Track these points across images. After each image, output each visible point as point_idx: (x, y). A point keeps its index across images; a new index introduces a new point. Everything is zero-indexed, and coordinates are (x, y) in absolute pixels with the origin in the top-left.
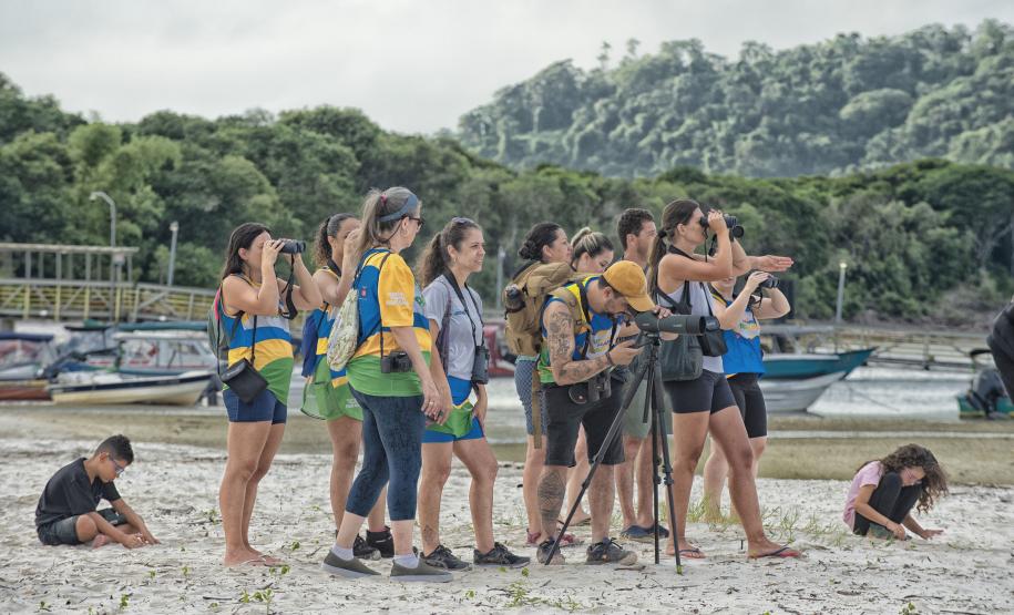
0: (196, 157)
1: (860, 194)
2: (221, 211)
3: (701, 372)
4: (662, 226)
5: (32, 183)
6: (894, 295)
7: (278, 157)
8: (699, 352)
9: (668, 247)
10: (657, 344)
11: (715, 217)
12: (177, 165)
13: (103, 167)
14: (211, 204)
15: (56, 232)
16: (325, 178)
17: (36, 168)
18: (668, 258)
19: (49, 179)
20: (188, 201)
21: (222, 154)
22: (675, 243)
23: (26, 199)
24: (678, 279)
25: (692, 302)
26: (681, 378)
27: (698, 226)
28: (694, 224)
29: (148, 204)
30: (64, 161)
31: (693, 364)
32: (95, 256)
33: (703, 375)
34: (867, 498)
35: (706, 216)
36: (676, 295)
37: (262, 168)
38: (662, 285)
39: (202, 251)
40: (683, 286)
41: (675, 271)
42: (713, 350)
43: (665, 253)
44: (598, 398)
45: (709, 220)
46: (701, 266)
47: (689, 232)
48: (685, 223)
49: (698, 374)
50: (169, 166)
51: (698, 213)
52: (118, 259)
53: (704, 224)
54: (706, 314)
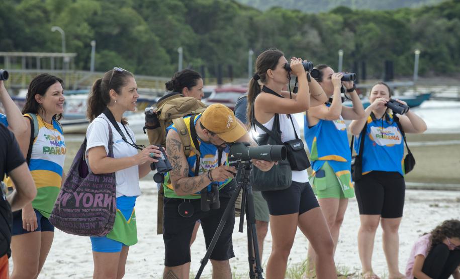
0: (108, 9)
1: (426, 16)
2: (121, 34)
3: (290, 184)
4: (256, 71)
5: (30, 23)
6: (442, 63)
7: (148, 7)
8: (288, 167)
9: (262, 88)
10: (248, 168)
11: (296, 62)
12: (100, 12)
13: (63, 14)
14: (116, 31)
15: (42, 46)
16: (170, 17)
17: (32, 15)
18: (262, 96)
19: (38, 21)
20: (105, 30)
21: (121, 7)
22: (267, 84)
23: (27, 30)
24: (269, 112)
25: (281, 129)
26: (276, 189)
27: (283, 70)
28: (280, 68)
29: (86, 32)
30: (45, 12)
31: (284, 178)
32: (56, 59)
33: (292, 185)
34: (421, 267)
35: (290, 62)
36: (269, 125)
37: (140, 13)
38: (258, 117)
39: (113, 54)
40: (273, 118)
41: (267, 106)
42: (299, 165)
43: (259, 92)
44: (209, 209)
45: (291, 66)
46: (287, 102)
47: (277, 75)
48: (273, 68)
49: (288, 185)
50: (95, 13)
51: (283, 60)
52: (67, 60)
53: (287, 68)
54: (294, 138)
